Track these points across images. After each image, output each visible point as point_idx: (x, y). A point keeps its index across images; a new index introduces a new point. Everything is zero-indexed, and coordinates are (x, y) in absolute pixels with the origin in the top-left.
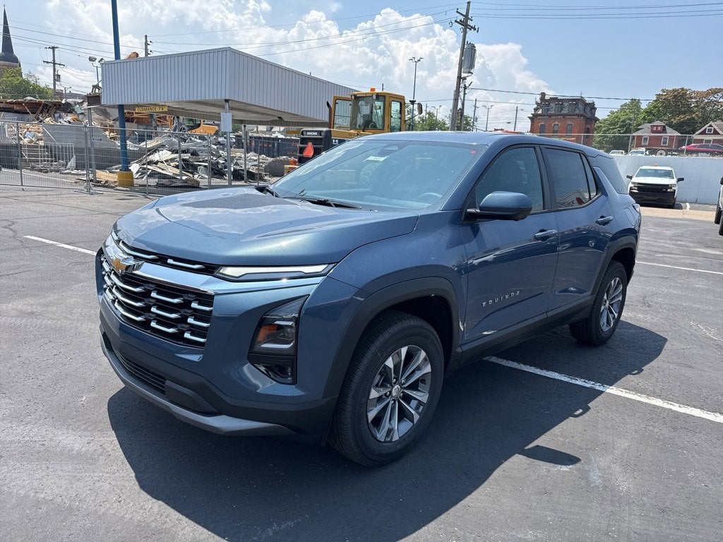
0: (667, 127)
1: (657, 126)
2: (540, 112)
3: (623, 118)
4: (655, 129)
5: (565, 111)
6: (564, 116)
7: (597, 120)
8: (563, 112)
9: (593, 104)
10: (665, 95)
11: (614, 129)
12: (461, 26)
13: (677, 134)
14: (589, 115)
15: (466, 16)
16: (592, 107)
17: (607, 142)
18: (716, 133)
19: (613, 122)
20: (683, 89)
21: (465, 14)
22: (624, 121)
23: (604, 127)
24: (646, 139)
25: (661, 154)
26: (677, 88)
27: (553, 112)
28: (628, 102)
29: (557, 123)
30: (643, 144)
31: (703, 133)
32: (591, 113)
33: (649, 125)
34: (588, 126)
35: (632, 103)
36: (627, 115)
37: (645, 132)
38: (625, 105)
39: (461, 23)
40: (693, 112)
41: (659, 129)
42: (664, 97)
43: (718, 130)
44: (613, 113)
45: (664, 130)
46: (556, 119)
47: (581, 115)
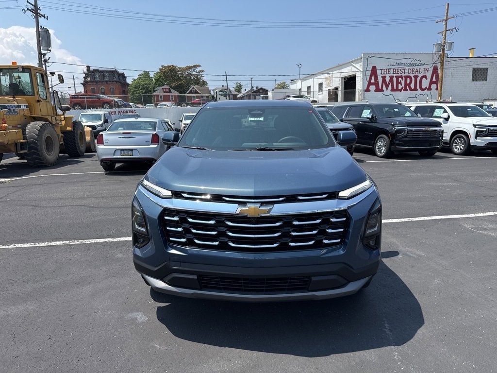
0: (171, 89)
1: (166, 88)
2: (89, 79)
3: (142, 83)
4: (165, 90)
5: (107, 79)
6: (107, 82)
7: (128, 85)
8: (105, 79)
9: (123, 74)
10: (164, 69)
11: (138, 90)
12: (32, 13)
13: (177, 93)
14: (123, 82)
15: (36, 6)
16: (123, 76)
17: (135, 99)
18: (197, 92)
19: (137, 85)
20: (173, 66)
21: (34, 4)
22: (143, 85)
23: (132, 89)
24: (161, 97)
25: (184, 106)
26: (170, 65)
27: (99, 80)
28: (142, 73)
29: (103, 87)
30: (160, 100)
31: (190, 92)
32: (124, 80)
33: (161, 88)
34: (124, 89)
35: (145, 74)
36: (144, 81)
37: (159, 91)
38: (141, 75)
39: (31, 11)
40: (181, 80)
41: (167, 90)
42: (164, 71)
43: (198, 90)
44: (135, 80)
45: (170, 91)
46: (102, 85)
47: (118, 82)
